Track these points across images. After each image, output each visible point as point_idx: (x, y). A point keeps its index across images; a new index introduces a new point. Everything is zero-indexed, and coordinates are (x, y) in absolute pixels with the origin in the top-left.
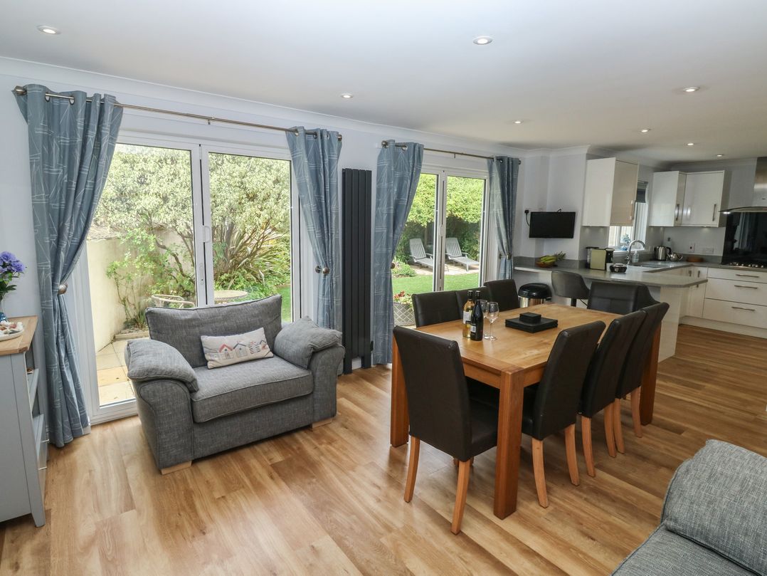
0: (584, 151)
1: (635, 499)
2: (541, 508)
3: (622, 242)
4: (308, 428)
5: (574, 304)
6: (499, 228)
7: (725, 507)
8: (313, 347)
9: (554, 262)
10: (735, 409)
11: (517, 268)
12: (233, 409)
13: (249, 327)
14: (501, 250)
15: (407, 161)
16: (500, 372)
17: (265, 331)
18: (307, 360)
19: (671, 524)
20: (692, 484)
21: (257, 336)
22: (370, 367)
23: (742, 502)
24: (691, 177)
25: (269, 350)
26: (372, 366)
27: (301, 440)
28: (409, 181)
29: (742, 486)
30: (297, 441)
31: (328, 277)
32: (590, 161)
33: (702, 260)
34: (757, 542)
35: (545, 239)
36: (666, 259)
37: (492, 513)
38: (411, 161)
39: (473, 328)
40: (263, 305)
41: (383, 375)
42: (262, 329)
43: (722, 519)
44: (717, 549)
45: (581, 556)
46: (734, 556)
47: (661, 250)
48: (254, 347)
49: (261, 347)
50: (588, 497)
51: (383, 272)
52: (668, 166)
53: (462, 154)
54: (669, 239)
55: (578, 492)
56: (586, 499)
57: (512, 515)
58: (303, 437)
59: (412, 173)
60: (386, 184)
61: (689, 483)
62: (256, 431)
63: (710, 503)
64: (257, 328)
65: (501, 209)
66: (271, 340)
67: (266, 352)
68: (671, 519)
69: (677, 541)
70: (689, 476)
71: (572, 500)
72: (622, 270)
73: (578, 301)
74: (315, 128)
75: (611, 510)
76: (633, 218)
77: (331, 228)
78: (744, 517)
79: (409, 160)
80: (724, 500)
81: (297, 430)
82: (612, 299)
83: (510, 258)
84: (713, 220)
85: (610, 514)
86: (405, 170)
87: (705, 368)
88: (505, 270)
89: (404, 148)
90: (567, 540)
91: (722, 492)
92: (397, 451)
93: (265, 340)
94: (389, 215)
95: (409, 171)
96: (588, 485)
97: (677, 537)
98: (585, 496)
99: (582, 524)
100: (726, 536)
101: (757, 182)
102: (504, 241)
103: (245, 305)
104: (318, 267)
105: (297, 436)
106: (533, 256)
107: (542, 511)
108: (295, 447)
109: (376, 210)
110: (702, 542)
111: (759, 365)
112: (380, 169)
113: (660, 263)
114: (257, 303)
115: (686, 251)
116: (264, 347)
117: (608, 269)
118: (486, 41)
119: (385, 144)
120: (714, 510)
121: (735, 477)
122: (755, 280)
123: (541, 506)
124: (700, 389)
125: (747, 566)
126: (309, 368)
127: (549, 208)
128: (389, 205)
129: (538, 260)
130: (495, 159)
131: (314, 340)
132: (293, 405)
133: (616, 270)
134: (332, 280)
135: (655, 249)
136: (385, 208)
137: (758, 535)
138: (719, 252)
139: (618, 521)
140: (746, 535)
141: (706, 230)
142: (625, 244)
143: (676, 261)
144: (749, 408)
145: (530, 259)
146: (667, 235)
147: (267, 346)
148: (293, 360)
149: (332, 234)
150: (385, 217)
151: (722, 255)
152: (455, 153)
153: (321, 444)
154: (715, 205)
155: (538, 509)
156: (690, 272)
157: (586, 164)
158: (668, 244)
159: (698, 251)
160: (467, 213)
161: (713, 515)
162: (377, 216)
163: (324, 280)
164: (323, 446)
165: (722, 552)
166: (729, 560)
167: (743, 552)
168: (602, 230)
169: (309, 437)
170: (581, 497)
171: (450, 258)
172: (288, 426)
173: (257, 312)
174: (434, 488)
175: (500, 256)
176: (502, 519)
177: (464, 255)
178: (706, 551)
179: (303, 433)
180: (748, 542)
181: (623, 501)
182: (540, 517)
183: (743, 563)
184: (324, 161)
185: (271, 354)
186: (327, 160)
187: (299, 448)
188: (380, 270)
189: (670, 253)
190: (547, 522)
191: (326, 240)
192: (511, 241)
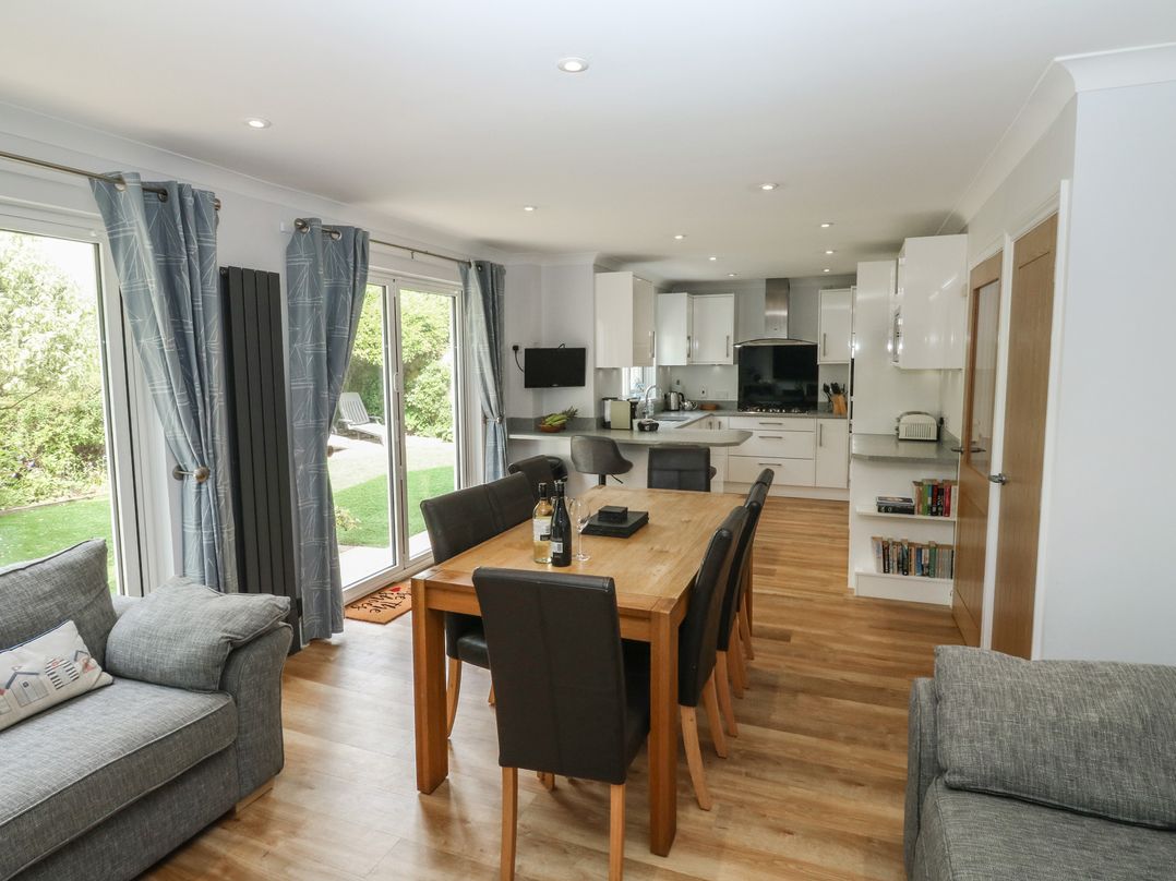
0: (591, 260)
1: (798, 752)
2: (704, 812)
3: (632, 388)
4: (227, 817)
5: (603, 482)
6: (482, 375)
7: (1009, 734)
8: (231, 641)
9: (564, 424)
10: (818, 592)
11: (512, 436)
12: (55, 840)
13: (34, 625)
14: (487, 410)
15: (343, 260)
16: (650, 612)
17: (79, 626)
18: (219, 672)
19: (956, 779)
20: (960, 714)
21: (62, 644)
22: (300, 650)
23: (1025, 722)
24: (698, 299)
25: (100, 668)
26: (302, 646)
27: (221, 849)
28: (350, 296)
29: (1014, 699)
30: (215, 857)
31: (208, 486)
32: (598, 275)
33: (717, 407)
34: (1058, 767)
35: (545, 389)
36: (680, 409)
37: (648, 851)
38: (351, 260)
39: (556, 547)
40: (61, 569)
41: (332, 659)
42: (70, 625)
43: (1014, 751)
44: (1018, 794)
45: (792, 866)
46: (1039, 796)
47: (673, 397)
48: (60, 671)
49: (78, 666)
50: (748, 770)
51: (312, 465)
52: (672, 287)
53: (426, 253)
54: (678, 382)
55: (732, 767)
56: (747, 774)
57: (675, 842)
58: (225, 841)
59: (355, 280)
60: (308, 300)
61: (955, 714)
62: (114, 868)
63: (992, 733)
64: (55, 624)
65: (487, 345)
66: (98, 646)
67: (96, 675)
68: (954, 773)
69: (973, 802)
70: (949, 704)
71: (734, 783)
72: (654, 428)
73: (609, 478)
74: (166, 180)
75: (783, 778)
76: (653, 356)
77: (210, 386)
78: (1035, 741)
79: (346, 257)
80: (1006, 724)
81: (204, 832)
82: (680, 471)
83: (501, 421)
84: (727, 355)
85: (785, 785)
86: (340, 274)
87: (762, 546)
88: (496, 440)
89: (335, 236)
90: (763, 849)
91: (998, 714)
92: (433, 801)
93: (86, 649)
94: (317, 357)
95: (348, 278)
96: (737, 751)
97: (967, 796)
98: (744, 770)
99: (765, 816)
100: (1025, 772)
101: (767, 308)
102: (492, 395)
103: (12, 576)
104: (179, 468)
105: (208, 843)
106: (531, 416)
107: (705, 817)
108: (215, 871)
109: (290, 347)
110: (999, 790)
111: (811, 532)
112: (292, 271)
113: (687, 415)
114: (46, 566)
115: (699, 397)
116: (86, 666)
117: (636, 427)
118: (578, 67)
119: (302, 225)
120: (1000, 742)
121: (1001, 690)
122: (778, 427)
123: (702, 809)
124: (773, 575)
125: (1057, 803)
126: (222, 688)
127: (546, 343)
128: (316, 338)
129: (540, 420)
130: (473, 265)
131: (230, 626)
132: (195, 780)
133: (646, 428)
134: (216, 492)
135: (666, 396)
136: (308, 346)
137: (1057, 759)
138: (733, 396)
139: (799, 792)
140: (1045, 763)
141: (717, 368)
142: (638, 392)
143: (691, 410)
144: (831, 588)
145: (525, 420)
146: (676, 376)
147: (93, 662)
148: (178, 678)
149: (211, 398)
150: (309, 360)
151: (736, 399)
152: (413, 251)
153: (273, 842)
154: (728, 338)
155: (701, 815)
156: (711, 424)
157: (594, 278)
158: (679, 389)
159: (711, 397)
160: (375, 351)
161: (1001, 748)
162: (293, 359)
163: (199, 493)
164: (280, 844)
165: (1025, 795)
166: (1034, 803)
167: (1048, 787)
168: (615, 372)
169: (237, 837)
170: (740, 773)
171: (350, 428)
172: (186, 829)
173: (47, 588)
174: (536, 846)
175: (485, 418)
176: (665, 855)
177: (372, 421)
178: (1006, 802)
179: (219, 831)
180: (1050, 770)
181: (789, 759)
182: (710, 828)
183: (1052, 802)
184: (188, 250)
185: (107, 677)
186: (195, 247)
187: (226, 870)
188: (305, 462)
189: (683, 401)
190: (722, 832)
191: (200, 412)
192: (501, 393)
